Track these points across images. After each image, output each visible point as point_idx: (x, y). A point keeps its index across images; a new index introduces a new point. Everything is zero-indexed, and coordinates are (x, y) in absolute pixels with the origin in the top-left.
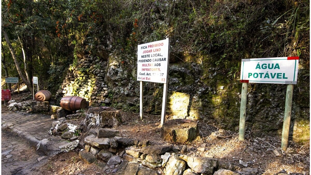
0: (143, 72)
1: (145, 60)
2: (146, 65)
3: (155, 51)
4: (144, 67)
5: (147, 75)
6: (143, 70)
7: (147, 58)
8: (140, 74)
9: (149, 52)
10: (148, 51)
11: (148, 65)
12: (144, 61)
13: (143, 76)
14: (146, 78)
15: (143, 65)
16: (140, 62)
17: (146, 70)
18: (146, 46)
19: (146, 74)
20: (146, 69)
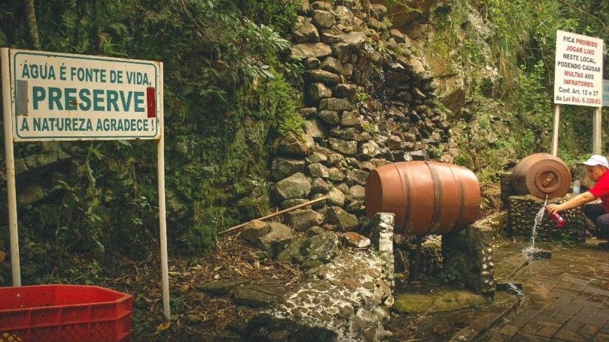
0: (566, 87)
1: (570, 64)
2: (572, 75)
3: (586, 51)
4: (568, 78)
5: (573, 92)
6: (567, 82)
7: (573, 62)
8: (561, 90)
9: (578, 51)
10: (576, 49)
11: (574, 74)
12: (568, 65)
13: (567, 95)
14: (571, 99)
15: (566, 73)
16: (560, 65)
17: (571, 84)
18: (573, 39)
19: (571, 90)
20: (571, 82)
